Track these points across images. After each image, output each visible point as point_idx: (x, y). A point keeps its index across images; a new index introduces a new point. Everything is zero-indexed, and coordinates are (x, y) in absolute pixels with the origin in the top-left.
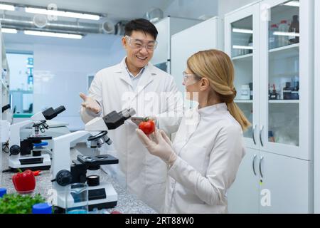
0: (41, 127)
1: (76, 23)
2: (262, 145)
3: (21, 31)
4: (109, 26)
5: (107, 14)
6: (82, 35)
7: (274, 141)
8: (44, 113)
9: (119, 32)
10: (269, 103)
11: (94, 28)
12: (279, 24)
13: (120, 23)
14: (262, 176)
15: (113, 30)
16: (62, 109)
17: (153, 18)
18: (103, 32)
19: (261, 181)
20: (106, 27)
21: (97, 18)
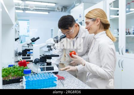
0: (30, 45)
1: (46, 8)
2: (123, 54)
3: (24, 11)
4: (59, 8)
5: (58, 3)
6: (48, 12)
7: (128, 53)
8: (31, 40)
9: (63, 10)
10: (126, 37)
11: (53, 9)
12: (131, 3)
13: (64, 7)
14: (123, 68)
15: (61, 10)
16: (38, 38)
17: (77, 3)
18: (56, 11)
19: (122, 70)
20: (58, 9)
21: (54, 5)
